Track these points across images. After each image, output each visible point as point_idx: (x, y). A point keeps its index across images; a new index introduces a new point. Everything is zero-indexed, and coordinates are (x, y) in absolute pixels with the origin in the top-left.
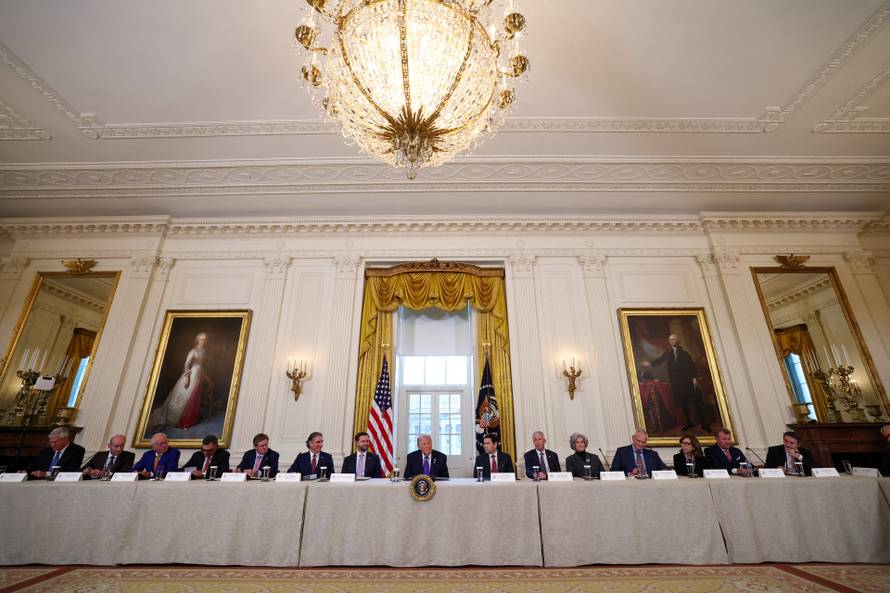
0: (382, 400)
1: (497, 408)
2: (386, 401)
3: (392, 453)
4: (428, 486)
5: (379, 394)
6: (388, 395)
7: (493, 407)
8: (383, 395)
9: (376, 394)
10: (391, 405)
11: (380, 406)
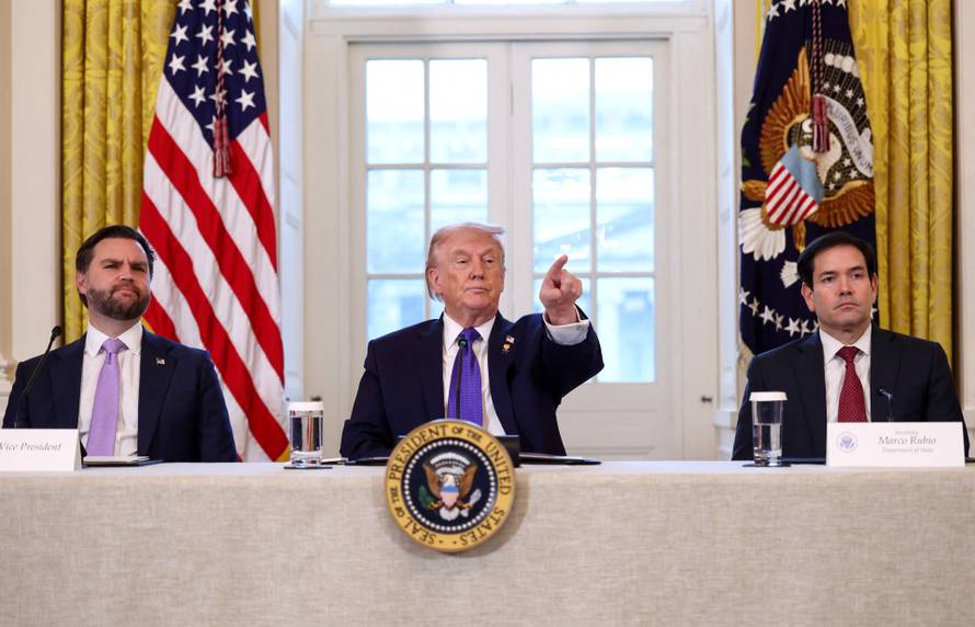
0: (209, 81)
1: (862, 122)
2: (235, 84)
3: (277, 361)
4: (481, 479)
5: (190, 49)
6: (239, 54)
7: (839, 114)
8: (212, 51)
9: (173, 48)
10: (260, 110)
11: (202, 114)
